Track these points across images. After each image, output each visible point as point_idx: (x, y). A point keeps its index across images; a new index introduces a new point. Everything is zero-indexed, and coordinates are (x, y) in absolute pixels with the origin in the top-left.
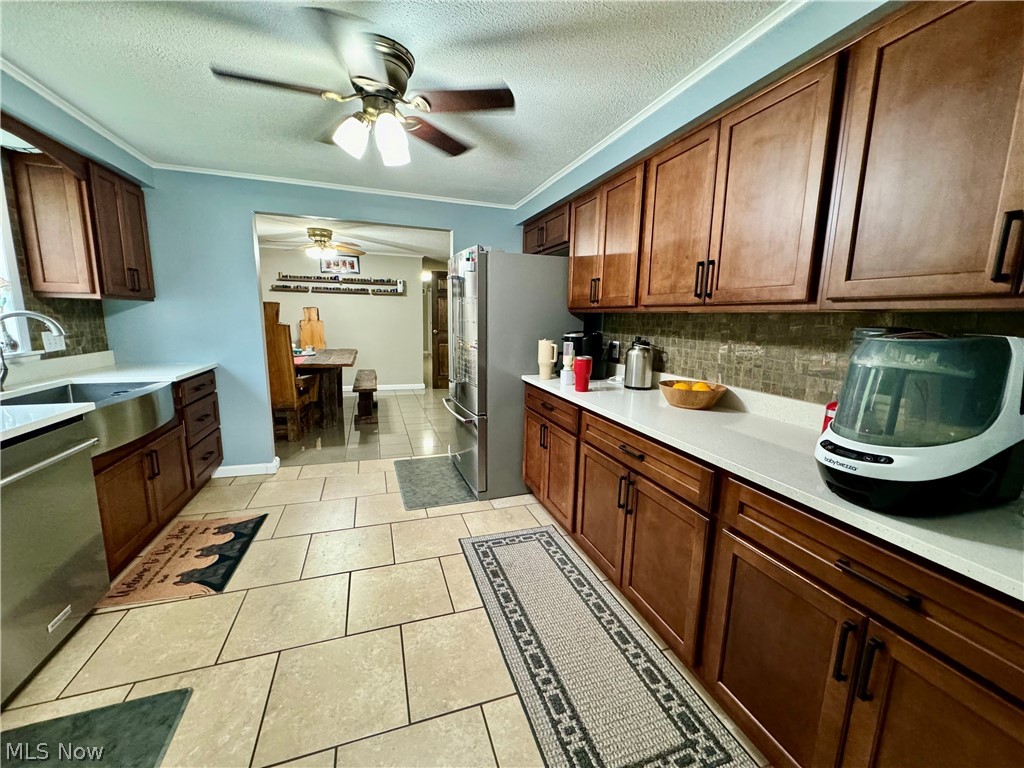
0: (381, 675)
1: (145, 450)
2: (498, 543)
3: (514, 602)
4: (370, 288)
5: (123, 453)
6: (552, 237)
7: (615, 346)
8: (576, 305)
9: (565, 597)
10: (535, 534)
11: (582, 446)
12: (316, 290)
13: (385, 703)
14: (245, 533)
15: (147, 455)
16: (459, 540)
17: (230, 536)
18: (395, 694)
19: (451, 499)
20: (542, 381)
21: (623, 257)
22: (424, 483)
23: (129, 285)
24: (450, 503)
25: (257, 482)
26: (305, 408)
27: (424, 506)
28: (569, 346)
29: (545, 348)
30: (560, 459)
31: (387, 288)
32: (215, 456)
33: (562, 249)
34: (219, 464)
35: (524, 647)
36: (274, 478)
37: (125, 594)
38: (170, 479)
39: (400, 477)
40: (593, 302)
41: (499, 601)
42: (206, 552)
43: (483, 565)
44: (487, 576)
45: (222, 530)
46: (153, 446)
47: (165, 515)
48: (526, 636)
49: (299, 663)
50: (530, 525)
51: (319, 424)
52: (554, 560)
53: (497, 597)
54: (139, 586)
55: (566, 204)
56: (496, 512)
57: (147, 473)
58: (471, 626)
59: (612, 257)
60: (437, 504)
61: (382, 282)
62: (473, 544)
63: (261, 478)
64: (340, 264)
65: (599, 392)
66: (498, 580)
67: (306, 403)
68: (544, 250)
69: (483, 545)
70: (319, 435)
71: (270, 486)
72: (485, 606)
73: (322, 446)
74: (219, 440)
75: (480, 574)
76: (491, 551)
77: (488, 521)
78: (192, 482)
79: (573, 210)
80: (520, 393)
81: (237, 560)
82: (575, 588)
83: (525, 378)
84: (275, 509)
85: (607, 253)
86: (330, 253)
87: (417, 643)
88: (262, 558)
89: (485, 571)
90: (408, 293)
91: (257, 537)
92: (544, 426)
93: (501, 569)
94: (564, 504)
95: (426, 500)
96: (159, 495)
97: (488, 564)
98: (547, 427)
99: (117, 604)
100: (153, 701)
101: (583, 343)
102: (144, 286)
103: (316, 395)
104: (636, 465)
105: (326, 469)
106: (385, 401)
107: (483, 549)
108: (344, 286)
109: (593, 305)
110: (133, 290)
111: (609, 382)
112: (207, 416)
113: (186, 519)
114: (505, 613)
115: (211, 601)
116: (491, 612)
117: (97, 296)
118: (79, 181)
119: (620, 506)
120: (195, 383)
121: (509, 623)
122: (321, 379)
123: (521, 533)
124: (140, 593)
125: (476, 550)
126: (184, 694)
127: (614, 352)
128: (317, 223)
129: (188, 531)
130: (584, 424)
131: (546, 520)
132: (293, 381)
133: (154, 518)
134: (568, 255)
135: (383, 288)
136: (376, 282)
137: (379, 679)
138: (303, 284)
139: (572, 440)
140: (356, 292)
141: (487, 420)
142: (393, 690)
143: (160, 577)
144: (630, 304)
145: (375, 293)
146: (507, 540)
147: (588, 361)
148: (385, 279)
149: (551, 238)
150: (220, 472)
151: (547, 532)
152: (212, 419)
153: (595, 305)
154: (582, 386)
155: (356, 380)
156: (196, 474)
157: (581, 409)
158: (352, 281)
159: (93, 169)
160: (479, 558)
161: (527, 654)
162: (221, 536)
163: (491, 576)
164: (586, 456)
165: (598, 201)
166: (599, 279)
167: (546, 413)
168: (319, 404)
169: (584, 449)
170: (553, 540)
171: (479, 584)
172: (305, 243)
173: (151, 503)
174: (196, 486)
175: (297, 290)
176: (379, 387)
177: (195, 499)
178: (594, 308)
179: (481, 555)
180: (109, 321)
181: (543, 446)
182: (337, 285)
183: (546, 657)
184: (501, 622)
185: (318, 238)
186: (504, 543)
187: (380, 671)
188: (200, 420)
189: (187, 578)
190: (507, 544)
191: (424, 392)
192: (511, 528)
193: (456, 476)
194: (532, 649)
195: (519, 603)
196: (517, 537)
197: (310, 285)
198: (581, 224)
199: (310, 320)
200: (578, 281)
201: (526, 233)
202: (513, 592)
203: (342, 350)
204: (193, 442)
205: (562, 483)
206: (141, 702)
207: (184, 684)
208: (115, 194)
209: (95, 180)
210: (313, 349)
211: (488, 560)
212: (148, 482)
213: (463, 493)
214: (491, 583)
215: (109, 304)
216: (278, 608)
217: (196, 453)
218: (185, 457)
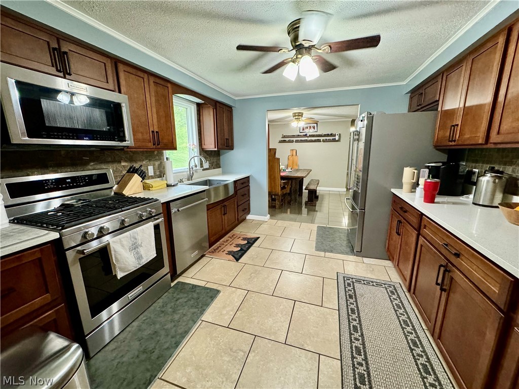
0: (280, 318)
1: (223, 205)
2: (359, 281)
3: (357, 315)
4: (322, 138)
5: (216, 205)
6: (429, 99)
7: (474, 173)
8: (439, 144)
9: (392, 327)
10: (385, 284)
11: (420, 238)
12: (297, 141)
13: (278, 330)
14: (251, 242)
15: (223, 206)
16: (337, 273)
17: (246, 242)
18: (283, 328)
19: (340, 251)
20: (403, 194)
21: (480, 107)
22: (328, 240)
23: (226, 145)
24: (339, 253)
25: (260, 223)
26: (284, 195)
27: (325, 251)
28: (426, 172)
29: (408, 172)
30: (407, 244)
31: (331, 138)
32: (247, 210)
33: (433, 106)
34: (249, 214)
35: (353, 340)
36: (266, 223)
37: (213, 252)
38: (230, 216)
39: (318, 233)
40: (451, 141)
41: (348, 311)
42: (237, 246)
43: (345, 290)
44: (346, 296)
45: (244, 239)
46: (225, 203)
47: (228, 229)
48: (357, 335)
49: (253, 298)
50: (384, 278)
51: (289, 203)
52: (392, 303)
53: (348, 308)
54: (217, 251)
55: (440, 74)
56: (364, 265)
57: (223, 213)
58: (328, 316)
59: (471, 108)
60: (332, 252)
61: (328, 135)
62: (344, 277)
63: (262, 222)
64: (309, 128)
65: (445, 205)
66: (351, 301)
67: (285, 193)
68: (421, 108)
69: (349, 280)
70: (289, 207)
71: (264, 226)
72: (339, 310)
73: (290, 213)
74: (249, 204)
75: (342, 293)
76: (353, 284)
77: (358, 268)
78: (238, 219)
79: (444, 78)
80: (390, 199)
81: (246, 252)
82: (401, 325)
83: (393, 190)
84: (263, 236)
85: (466, 105)
86: (302, 124)
87: (300, 312)
88: (253, 253)
89: (346, 293)
90: (341, 140)
91: (253, 245)
92: (400, 222)
93: (355, 295)
94: (406, 272)
95: (326, 248)
96: (226, 222)
97: (349, 290)
98: (401, 223)
99: (210, 255)
100: (211, 289)
101: (441, 171)
102: (230, 145)
103: (289, 190)
104: (453, 259)
105: (286, 223)
106: (323, 195)
107: (348, 281)
108: (310, 138)
109: (451, 144)
110: (227, 146)
111: (463, 199)
112: (246, 194)
113: (235, 232)
114: (349, 318)
115: (233, 263)
116: (341, 315)
117: (216, 149)
118: (214, 109)
119: (437, 284)
120: (242, 181)
121: (349, 324)
122: (292, 183)
123: (375, 281)
124: (216, 253)
125: (344, 280)
126: (218, 292)
127: (473, 177)
128: (296, 110)
129: (234, 236)
130: (422, 224)
131: (395, 278)
132: (279, 183)
133: (224, 229)
134: (437, 110)
135: (328, 138)
136: (325, 136)
137: (279, 319)
138: (291, 139)
139: (415, 233)
140: (315, 141)
141: (365, 212)
142: (283, 326)
143: (223, 250)
144: (480, 141)
145: (324, 141)
146: (365, 282)
147: (436, 183)
148: (330, 133)
149: (427, 99)
150: (249, 217)
151: (394, 286)
152: (247, 196)
153: (453, 143)
154: (430, 198)
155: (308, 184)
156: (239, 217)
157: (422, 214)
158: (313, 136)
159: (218, 104)
160: (345, 286)
161: (354, 345)
162: (243, 241)
163: (348, 297)
164: (422, 246)
165: (464, 67)
166: (457, 125)
167: (402, 213)
168: (290, 194)
169: (421, 239)
170: (397, 292)
171: (340, 298)
172: (291, 121)
173: (223, 223)
174: (240, 221)
175: (289, 142)
176: (318, 188)
177: (239, 226)
178: (452, 146)
179: (346, 284)
180: (221, 157)
181: (399, 234)
182: (306, 138)
183: (365, 351)
184: (345, 323)
185: (297, 117)
186: (363, 282)
187: (281, 316)
188: (243, 196)
189: (230, 253)
190: (364, 284)
191: (345, 193)
192: (370, 276)
193: (347, 240)
194: (358, 344)
195: (359, 317)
196: (372, 282)
197: (294, 139)
198: (449, 87)
199: (292, 155)
200: (442, 127)
201: (411, 98)
202: (358, 310)
203: (304, 170)
204: (239, 203)
205: (407, 259)
206: (208, 288)
207: (219, 289)
208: (224, 112)
209: (218, 108)
210: (291, 169)
211: (349, 288)
212: (223, 217)
213: (348, 250)
214: (347, 300)
215: (221, 151)
216: (253, 274)
217: (241, 208)
218: (236, 209)
